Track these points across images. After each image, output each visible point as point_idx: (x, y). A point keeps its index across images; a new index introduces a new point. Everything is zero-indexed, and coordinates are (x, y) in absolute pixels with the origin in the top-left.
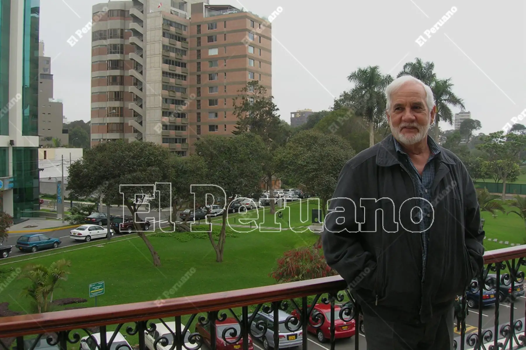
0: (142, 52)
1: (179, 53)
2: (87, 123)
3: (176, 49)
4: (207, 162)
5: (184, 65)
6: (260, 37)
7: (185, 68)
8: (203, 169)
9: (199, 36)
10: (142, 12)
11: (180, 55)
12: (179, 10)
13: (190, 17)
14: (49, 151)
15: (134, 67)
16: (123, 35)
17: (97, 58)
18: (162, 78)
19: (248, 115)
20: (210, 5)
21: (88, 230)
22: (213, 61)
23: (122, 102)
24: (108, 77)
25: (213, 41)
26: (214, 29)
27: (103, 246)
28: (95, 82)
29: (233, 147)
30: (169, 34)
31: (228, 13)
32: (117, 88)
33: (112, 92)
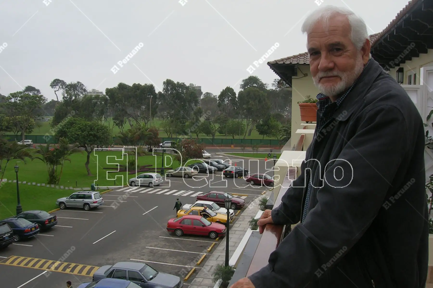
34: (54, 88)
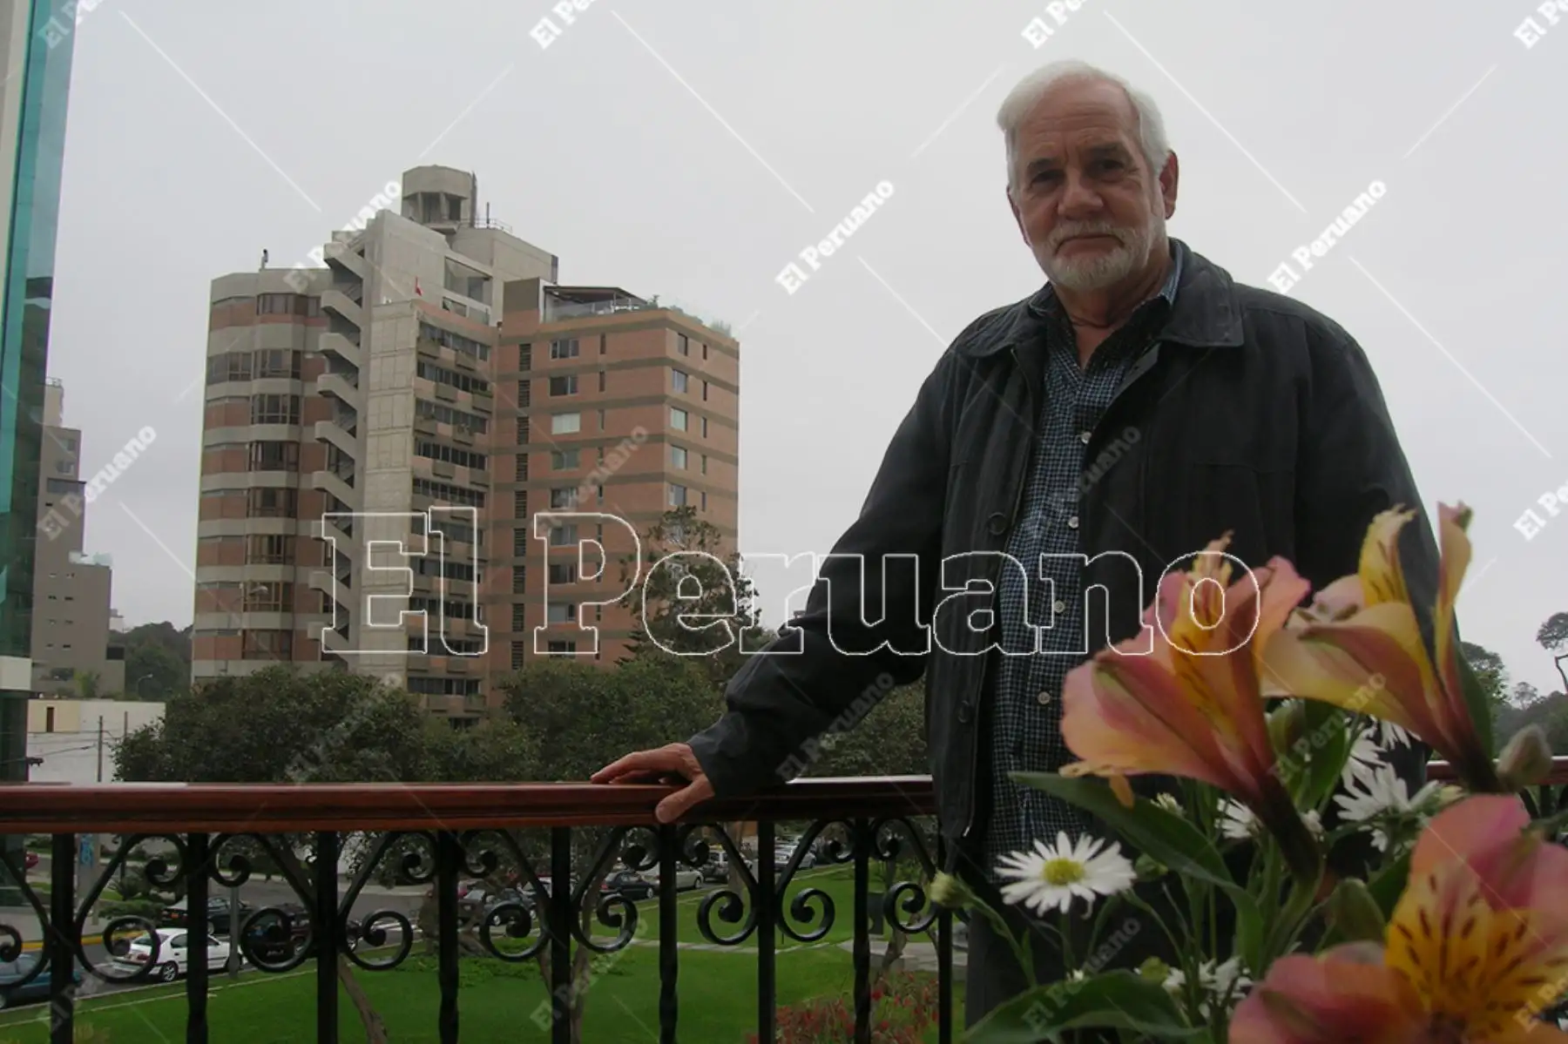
0: (355, 420)
1: (463, 425)
2: (182, 633)
3: (457, 413)
4: (539, 742)
5: (477, 461)
6: (705, 384)
7: (481, 471)
8: (524, 759)
9: (524, 375)
10: (359, 302)
11: (466, 431)
12: (467, 299)
13: (501, 320)
14: (62, 707)
15: (329, 465)
16: (298, 368)
17: (221, 435)
18: (413, 499)
19: (664, 609)
20: (559, 287)
21: (169, 946)
22: (565, 449)
23: (289, 568)
24: (252, 491)
25: (565, 393)
26: (571, 358)
27: (215, 995)
28: (211, 506)
29: (616, 697)
30: (437, 368)
31: (613, 311)
32: (275, 526)
33: (262, 536)
34: (1553, 647)
